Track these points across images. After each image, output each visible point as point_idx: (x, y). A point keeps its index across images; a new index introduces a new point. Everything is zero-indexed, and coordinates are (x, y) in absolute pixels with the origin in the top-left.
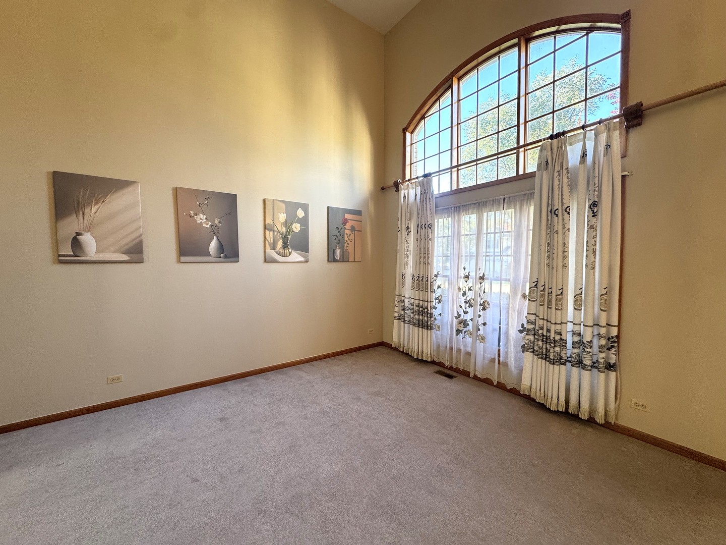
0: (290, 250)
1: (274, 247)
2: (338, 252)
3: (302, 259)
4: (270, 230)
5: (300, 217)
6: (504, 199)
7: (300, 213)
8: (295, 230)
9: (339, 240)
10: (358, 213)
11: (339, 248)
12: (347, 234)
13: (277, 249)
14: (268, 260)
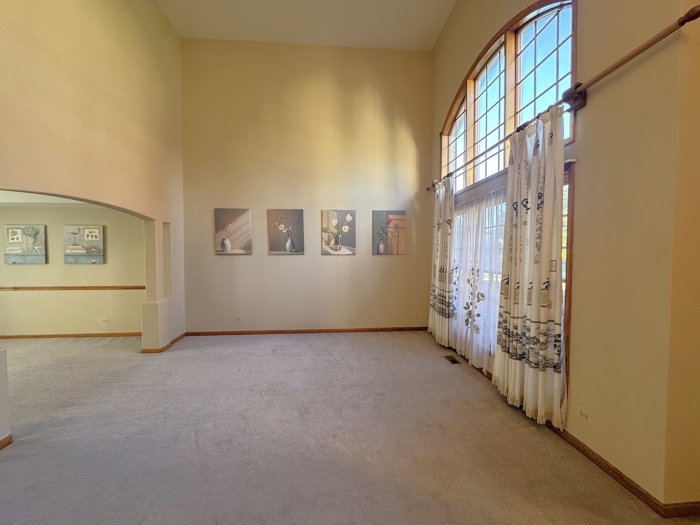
0: (341, 246)
1: (328, 244)
2: (382, 247)
3: (350, 253)
4: (325, 232)
5: (349, 221)
6: (494, 193)
7: (349, 218)
8: (344, 231)
9: (383, 237)
10: (402, 213)
11: (383, 244)
12: (390, 232)
13: (331, 246)
14: (325, 253)
